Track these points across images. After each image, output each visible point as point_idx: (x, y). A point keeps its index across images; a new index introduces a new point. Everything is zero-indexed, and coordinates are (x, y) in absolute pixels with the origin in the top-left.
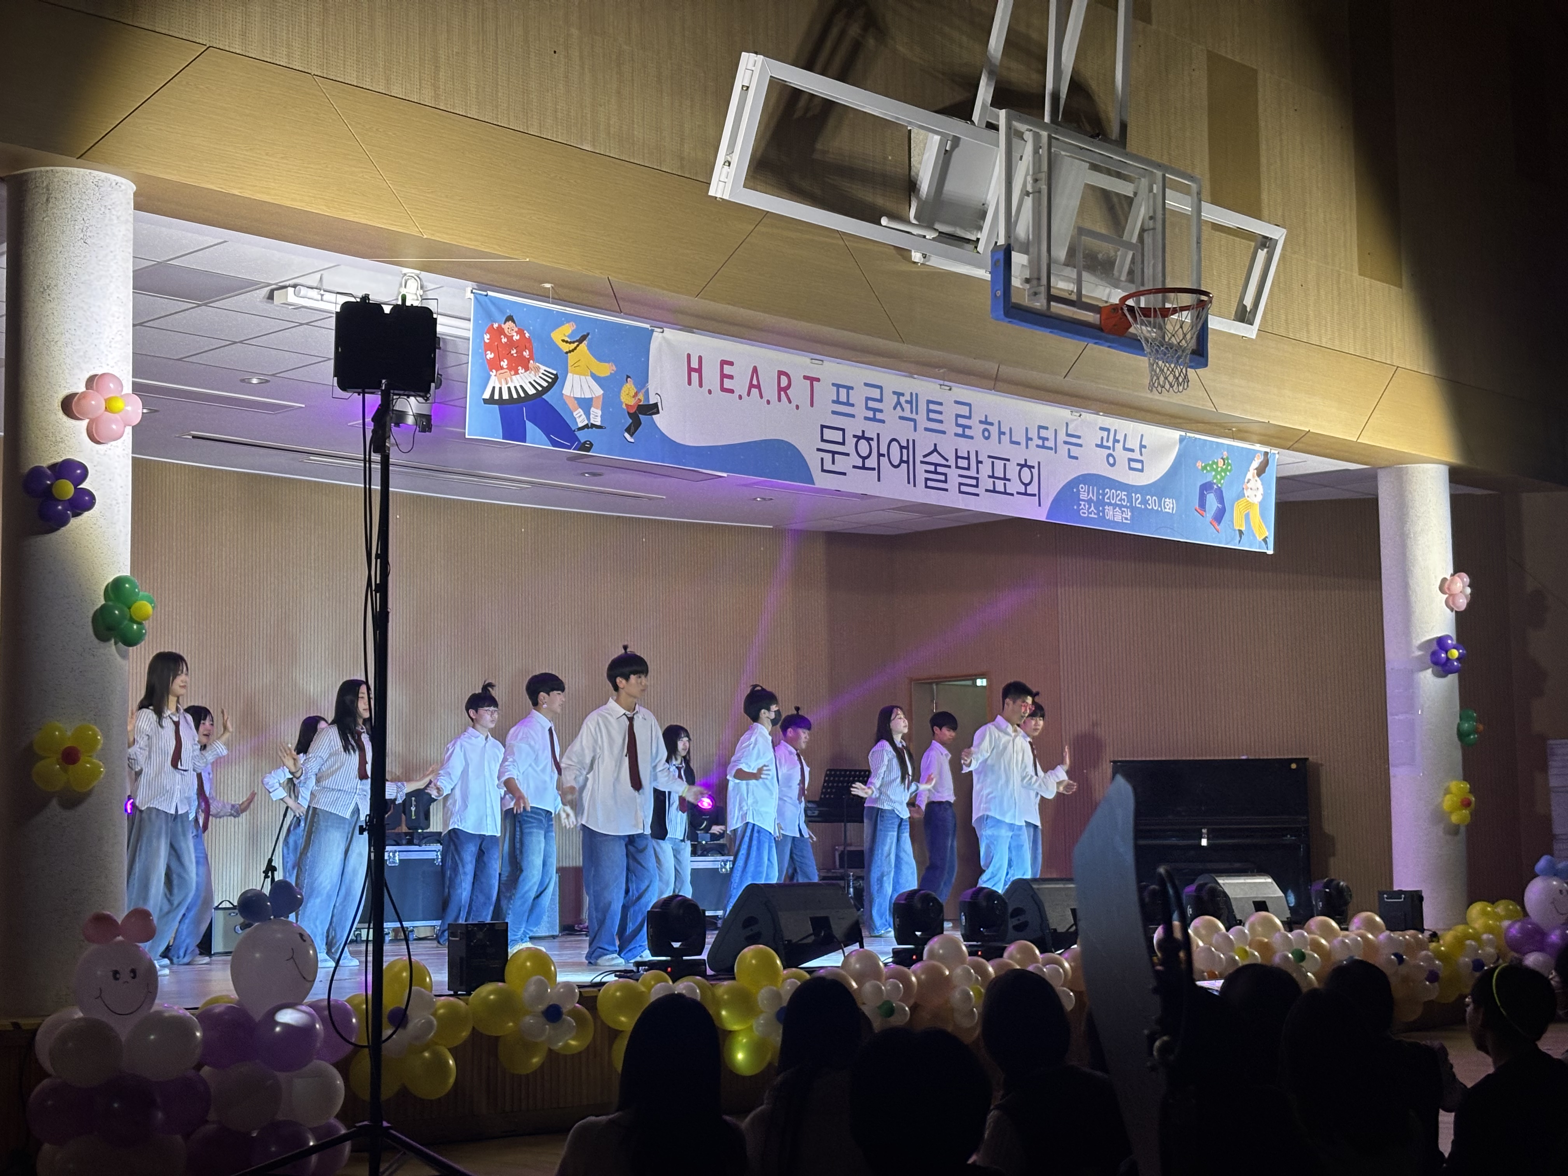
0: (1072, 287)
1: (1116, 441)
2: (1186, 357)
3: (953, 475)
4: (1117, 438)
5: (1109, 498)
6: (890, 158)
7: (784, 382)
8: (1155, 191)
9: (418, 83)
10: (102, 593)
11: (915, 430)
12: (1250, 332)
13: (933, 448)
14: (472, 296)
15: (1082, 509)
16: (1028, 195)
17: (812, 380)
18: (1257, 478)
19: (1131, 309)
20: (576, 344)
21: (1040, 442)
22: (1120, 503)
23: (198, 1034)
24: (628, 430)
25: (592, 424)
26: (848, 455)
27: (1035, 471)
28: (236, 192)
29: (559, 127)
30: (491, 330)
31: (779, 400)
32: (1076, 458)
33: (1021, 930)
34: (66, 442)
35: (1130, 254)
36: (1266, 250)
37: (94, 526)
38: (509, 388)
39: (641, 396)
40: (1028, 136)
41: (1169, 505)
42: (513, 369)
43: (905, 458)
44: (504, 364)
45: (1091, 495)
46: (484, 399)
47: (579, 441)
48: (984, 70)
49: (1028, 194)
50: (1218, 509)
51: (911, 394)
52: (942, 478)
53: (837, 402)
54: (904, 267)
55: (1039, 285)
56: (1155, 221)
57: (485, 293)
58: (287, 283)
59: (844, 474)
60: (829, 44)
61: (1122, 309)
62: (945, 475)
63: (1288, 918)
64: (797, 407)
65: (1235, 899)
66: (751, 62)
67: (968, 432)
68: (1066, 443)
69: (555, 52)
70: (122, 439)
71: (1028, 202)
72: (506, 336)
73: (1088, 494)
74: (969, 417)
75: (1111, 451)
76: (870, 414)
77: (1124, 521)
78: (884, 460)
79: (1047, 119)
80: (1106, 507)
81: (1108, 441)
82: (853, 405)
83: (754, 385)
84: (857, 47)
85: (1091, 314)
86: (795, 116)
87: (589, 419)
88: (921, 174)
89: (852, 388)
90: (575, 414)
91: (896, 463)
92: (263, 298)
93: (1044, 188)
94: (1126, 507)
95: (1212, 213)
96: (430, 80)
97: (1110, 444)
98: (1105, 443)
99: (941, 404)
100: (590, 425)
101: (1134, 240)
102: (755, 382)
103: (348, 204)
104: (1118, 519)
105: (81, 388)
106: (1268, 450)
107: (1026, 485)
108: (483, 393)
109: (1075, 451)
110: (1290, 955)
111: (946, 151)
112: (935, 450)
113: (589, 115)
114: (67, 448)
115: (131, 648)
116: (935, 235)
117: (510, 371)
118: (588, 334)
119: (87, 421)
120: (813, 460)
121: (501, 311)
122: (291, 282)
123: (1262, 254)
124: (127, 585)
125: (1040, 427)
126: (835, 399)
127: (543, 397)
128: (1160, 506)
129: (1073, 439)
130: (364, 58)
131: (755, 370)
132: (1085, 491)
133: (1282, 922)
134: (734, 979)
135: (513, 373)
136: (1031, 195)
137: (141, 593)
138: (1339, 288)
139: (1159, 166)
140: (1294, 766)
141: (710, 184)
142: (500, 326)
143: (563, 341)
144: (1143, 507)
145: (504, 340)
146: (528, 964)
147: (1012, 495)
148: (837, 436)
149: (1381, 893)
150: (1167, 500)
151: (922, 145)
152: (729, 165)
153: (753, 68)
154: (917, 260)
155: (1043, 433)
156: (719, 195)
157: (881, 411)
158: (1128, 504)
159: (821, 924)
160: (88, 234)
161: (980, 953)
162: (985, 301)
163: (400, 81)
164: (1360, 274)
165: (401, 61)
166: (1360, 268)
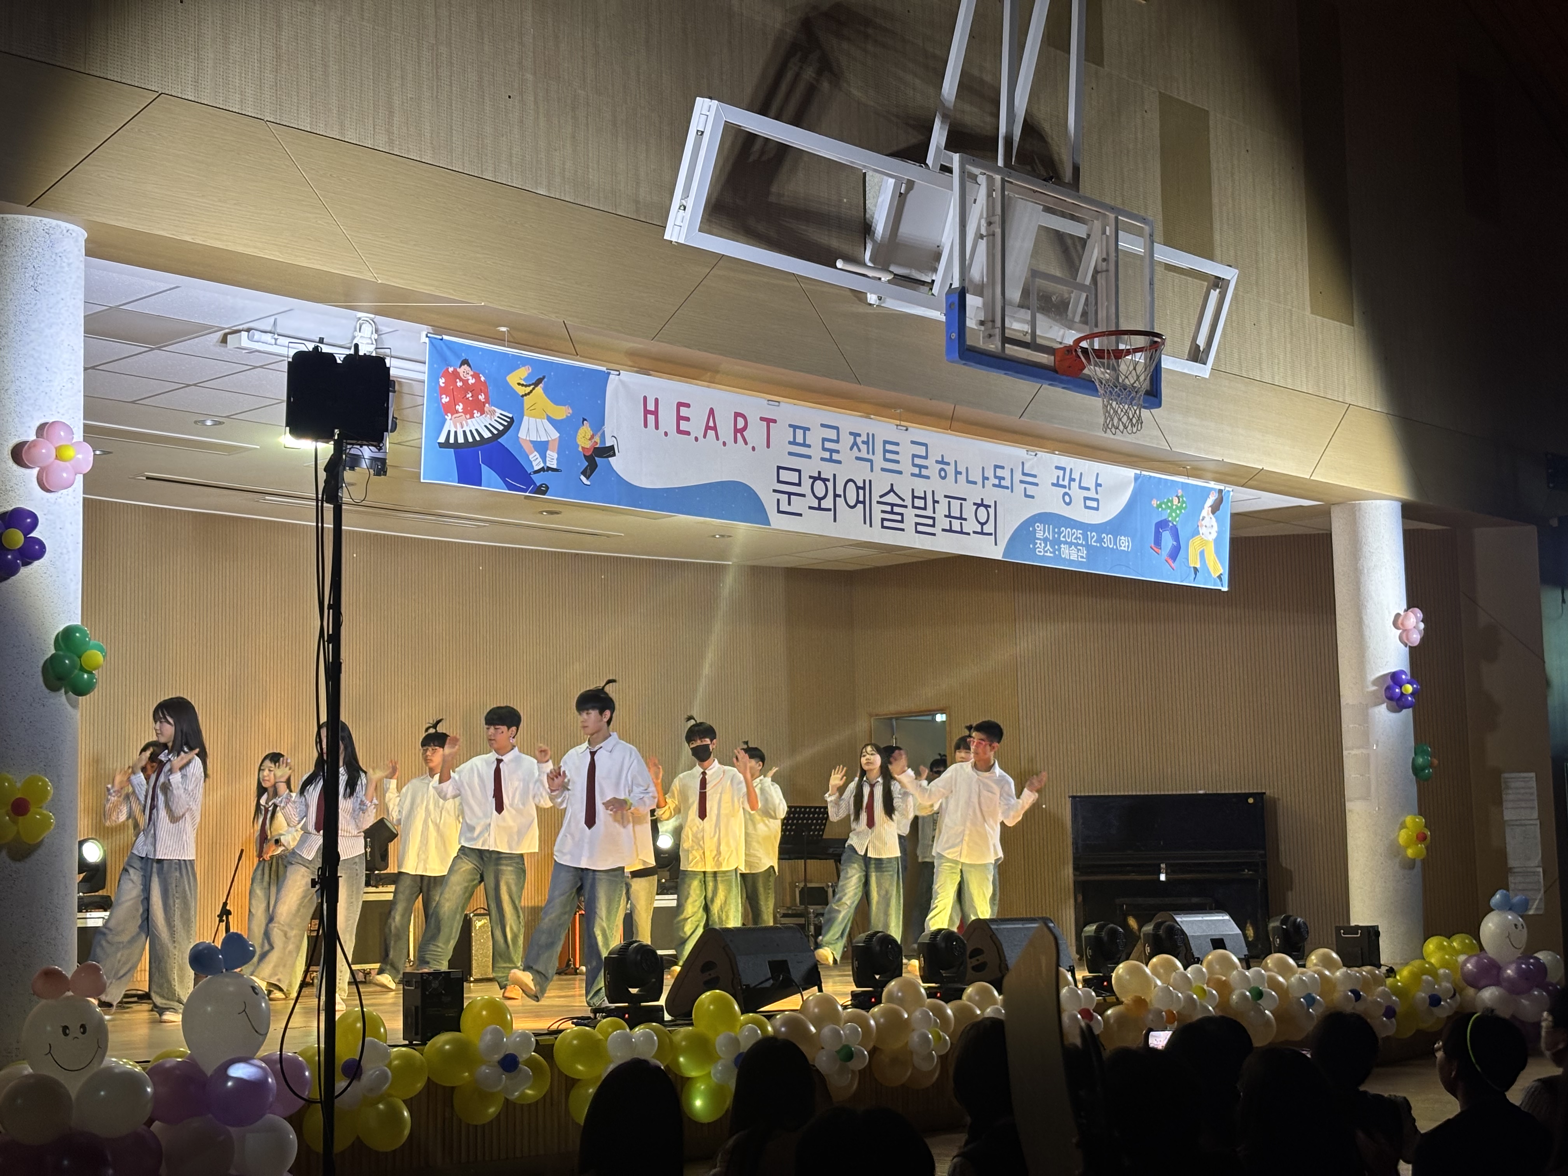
0: (1026, 328)
1: (1072, 480)
2: (1139, 398)
3: (910, 514)
4: (1073, 477)
5: (1064, 537)
6: (845, 200)
7: (741, 423)
8: (1108, 233)
9: (372, 129)
10: (52, 642)
11: (872, 470)
12: (1203, 371)
13: (889, 488)
14: (427, 340)
15: (1038, 547)
16: (982, 239)
17: (769, 421)
18: (1211, 515)
19: (1085, 351)
20: (532, 387)
21: (997, 482)
22: (1075, 541)
23: (149, 1090)
24: (584, 473)
25: (548, 467)
26: (804, 496)
27: (991, 511)
28: (188, 238)
29: (514, 172)
30: (446, 374)
31: (736, 441)
32: (1033, 497)
33: (980, 972)
34: (16, 491)
35: (1084, 295)
36: (1218, 290)
37: (44, 575)
38: (464, 432)
39: (597, 439)
40: (982, 179)
41: (1124, 543)
42: (469, 412)
43: (861, 499)
44: (460, 407)
45: (1047, 533)
46: (439, 443)
47: (535, 484)
48: (938, 114)
49: (982, 237)
50: (1174, 547)
51: (868, 434)
52: (899, 518)
53: (794, 443)
54: (861, 309)
55: (994, 327)
56: (1108, 263)
57: (440, 337)
58: (240, 327)
59: (800, 515)
60: (784, 87)
61: (1076, 351)
62: (902, 515)
63: (1245, 955)
64: (754, 449)
65: (1193, 936)
66: (706, 107)
67: (924, 472)
68: (1022, 482)
69: (510, 97)
70: (73, 486)
71: (983, 245)
72: (461, 380)
73: (1044, 533)
74: (926, 457)
75: (1067, 490)
76: (827, 455)
77: (1080, 559)
78: (840, 501)
79: (1000, 163)
80: (1062, 546)
81: (1063, 480)
82: (809, 446)
83: (711, 427)
84: (811, 90)
85: (1046, 356)
86: (751, 159)
87: (545, 462)
88: (875, 216)
89: (809, 429)
90: (530, 457)
91: (852, 503)
92: (217, 342)
93: (998, 231)
94: (1081, 545)
95: (1165, 254)
96: (384, 125)
97: (1066, 483)
98: (1061, 482)
99: (897, 444)
100: (545, 468)
101: (1088, 281)
102: (711, 424)
103: (302, 250)
104: (1074, 557)
105: (32, 437)
106: (1222, 488)
107: (982, 524)
108: (438, 438)
109: (1031, 490)
110: (1248, 993)
111: (901, 193)
112: (892, 490)
113: (544, 160)
114: (17, 498)
115: (80, 698)
116: (890, 277)
117: (466, 414)
118: (544, 377)
119: (38, 469)
120: (769, 501)
121: (457, 354)
122: (245, 326)
123: (1214, 294)
124: (78, 635)
125: (996, 467)
126: (792, 440)
127: (499, 440)
128: (1115, 544)
129: (1029, 478)
130: (318, 104)
131: (712, 411)
132: (1040, 530)
133: (1240, 959)
134: (692, 1024)
135: (468, 416)
136: (985, 238)
137: (92, 642)
138: (1291, 327)
139: (1112, 209)
140: (1251, 801)
141: (665, 227)
142: (455, 370)
143: (519, 384)
144: (1098, 545)
145: (459, 384)
146: (484, 1013)
147: (968, 534)
148: (793, 477)
149: (1338, 929)
150: (1123, 538)
151: (877, 188)
152: (685, 209)
153: (708, 113)
154: (872, 302)
155: (999, 472)
156: (674, 239)
157: (838, 452)
158: (1084, 543)
159: (779, 968)
160: (39, 281)
161: (939, 995)
162: (940, 341)
163: (354, 127)
164: (1312, 313)
165: (355, 107)
166: (1312, 307)
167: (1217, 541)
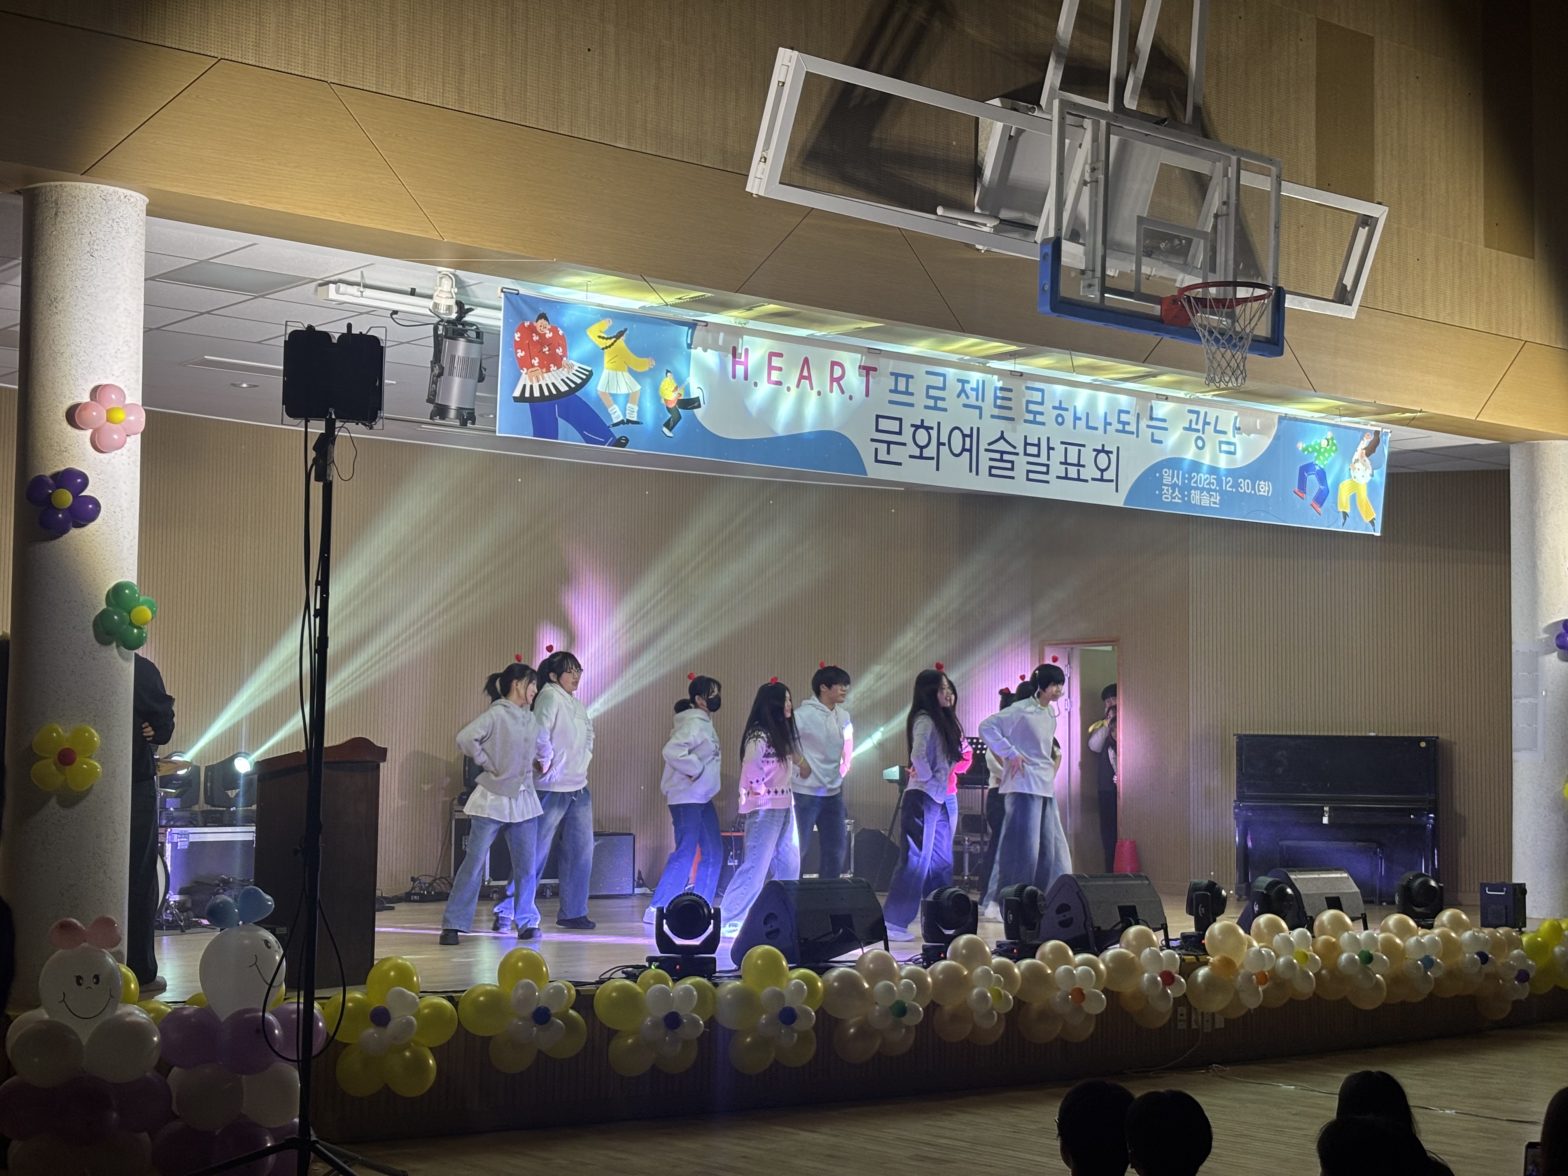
1: (1206, 423)
3: (1021, 462)
5: (1196, 482)
6: (954, 143)
7: (838, 372)
8: (1229, 176)
9: (442, 87)
10: (104, 598)
12: (1350, 312)
13: (999, 435)
14: (502, 295)
15: (1165, 494)
16: (1085, 185)
17: (868, 370)
18: (1366, 458)
19: (1189, 301)
20: (613, 340)
21: (1120, 427)
22: (1208, 487)
24: (667, 425)
25: (627, 420)
26: (904, 444)
27: (1113, 457)
28: (246, 202)
29: (591, 126)
30: (521, 329)
31: (831, 391)
32: (1161, 442)
34: (70, 451)
36: (1367, 228)
37: (96, 533)
38: (540, 386)
39: (681, 391)
40: (1088, 124)
41: (1264, 488)
42: (545, 366)
43: (967, 446)
44: (536, 362)
45: (1175, 479)
46: (514, 397)
47: (614, 437)
48: (1052, 53)
49: (1085, 183)
50: (1321, 491)
51: (977, 381)
52: (1009, 465)
53: (895, 391)
55: (1093, 276)
56: (1228, 207)
57: (516, 292)
59: (900, 464)
61: (1181, 300)
62: (1012, 462)
64: (851, 397)
65: (1307, 895)
66: (787, 58)
67: (1039, 418)
68: (1149, 426)
69: (589, 50)
70: (126, 445)
71: (1086, 190)
72: (537, 334)
73: (1173, 478)
74: (1042, 403)
75: (1200, 434)
76: (931, 403)
77: (1212, 505)
78: (944, 450)
79: (1109, 106)
80: (1193, 492)
81: (1197, 424)
82: (912, 394)
83: (806, 376)
84: (921, 31)
85: (1152, 305)
86: (852, 104)
87: (624, 415)
88: (986, 159)
89: (912, 377)
90: (609, 410)
91: (957, 451)
93: (1102, 177)
94: (1215, 490)
95: (1297, 193)
96: (454, 83)
97: (1200, 427)
98: (1194, 426)
99: (1010, 390)
100: (625, 421)
102: (806, 373)
103: (364, 211)
104: (1205, 502)
105: (86, 399)
106: (1380, 429)
107: (1102, 471)
108: (513, 391)
109: (1158, 434)
110: (1357, 957)
111: (1011, 137)
112: (1002, 437)
113: (624, 112)
114: (71, 458)
116: (996, 223)
117: (542, 368)
118: (626, 330)
119: (91, 430)
120: (866, 451)
122: (331, 279)
123: (1363, 232)
124: (127, 591)
125: (1119, 412)
126: (893, 388)
127: (576, 394)
128: (1253, 488)
129: (1158, 423)
130: (384, 63)
131: (806, 361)
132: (1169, 476)
135: (544, 370)
136: (1089, 185)
137: (142, 599)
138: (1461, 261)
139: (1234, 150)
140: (1423, 744)
141: (747, 180)
143: (599, 337)
144: (1234, 490)
145: (536, 338)
146: (520, 964)
147: (1086, 481)
148: (894, 426)
150: (1262, 482)
151: (989, 130)
152: (765, 162)
153: (789, 64)
155: (1124, 417)
156: (755, 192)
157: (943, 399)
158: (1218, 488)
159: (841, 921)
160: (95, 247)
161: (1015, 951)
163: (422, 86)
164: (1487, 245)
165: (424, 66)
166: (1486, 240)
167: (1371, 485)
